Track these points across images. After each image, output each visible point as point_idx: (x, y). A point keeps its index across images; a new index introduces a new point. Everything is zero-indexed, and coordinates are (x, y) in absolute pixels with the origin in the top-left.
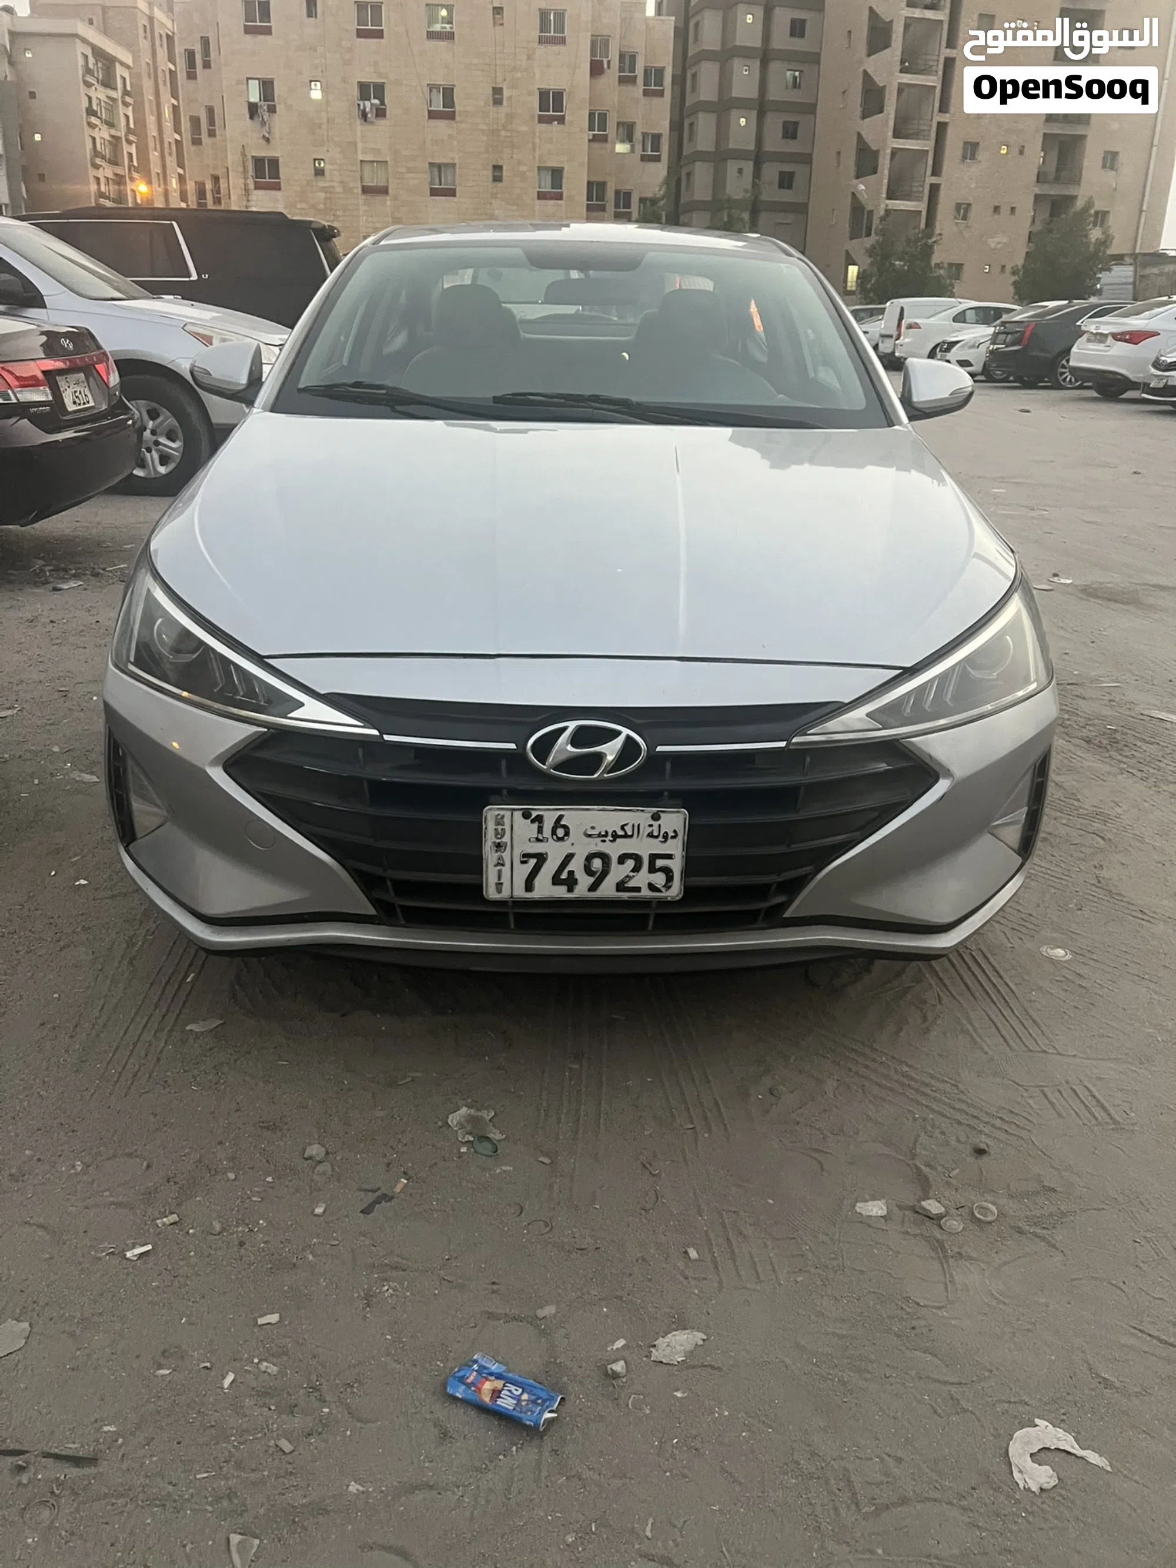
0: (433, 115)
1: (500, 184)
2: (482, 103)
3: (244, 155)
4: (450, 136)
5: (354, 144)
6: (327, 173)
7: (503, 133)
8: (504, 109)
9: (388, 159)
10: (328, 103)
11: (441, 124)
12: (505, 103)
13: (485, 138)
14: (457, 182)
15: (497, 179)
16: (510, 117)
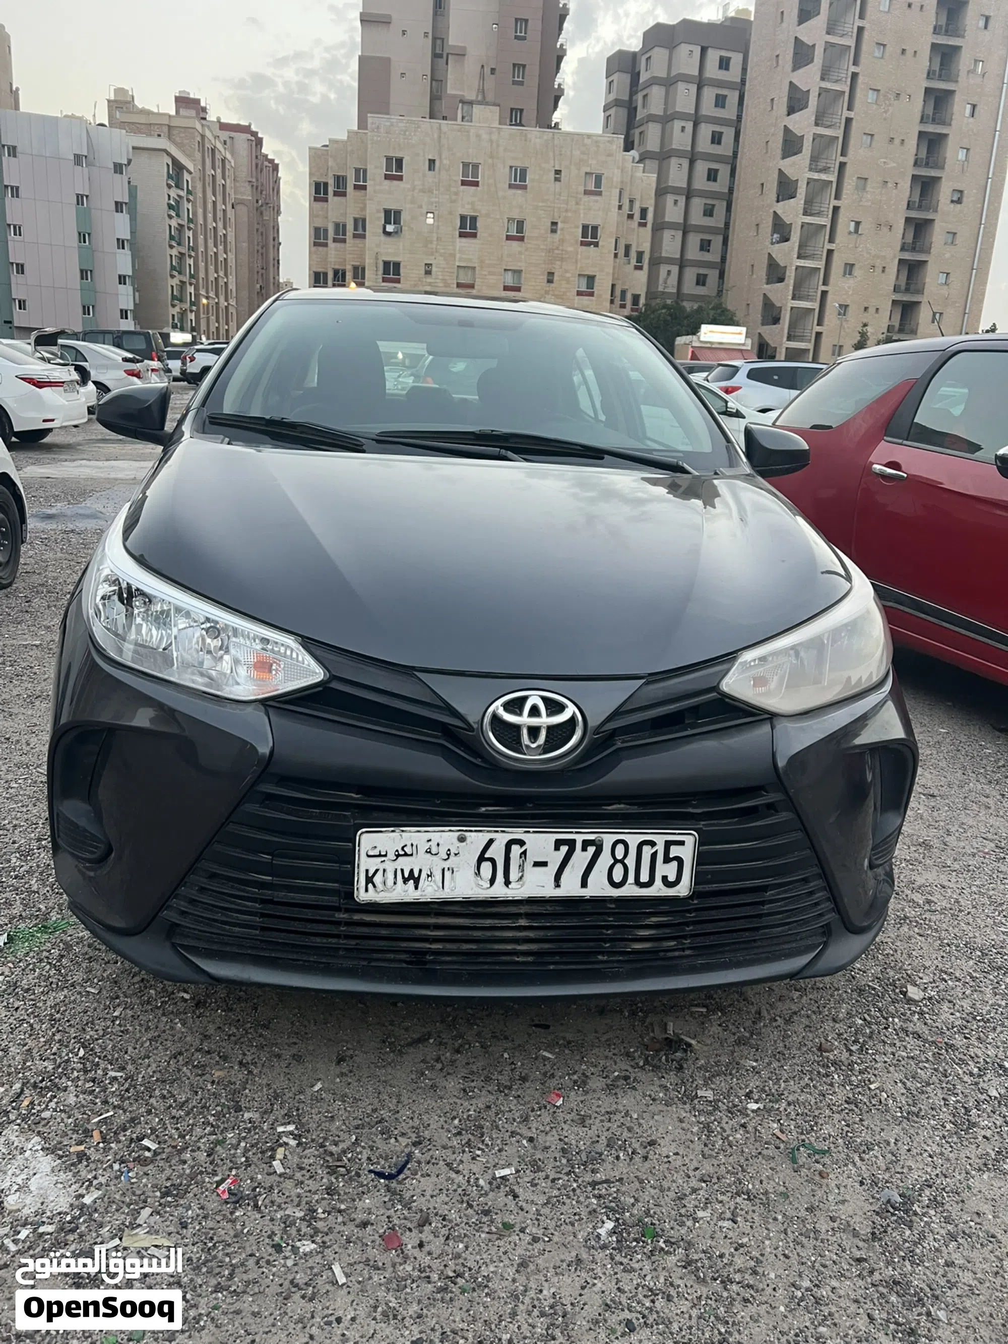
0: (509, 238)
1: (552, 285)
2: (543, 232)
3: (377, 259)
4: (520, 253)
5: (453, 255)
6: (433, 273)
7: (556, 252)
8: (557, 236)
9: (476, 265)
10: (438, 227)
11: (515, 244)
12: (559, 232)
13: (543, 254)
14: (522, 282)
15: (550, 281)
16: (562, 241)
